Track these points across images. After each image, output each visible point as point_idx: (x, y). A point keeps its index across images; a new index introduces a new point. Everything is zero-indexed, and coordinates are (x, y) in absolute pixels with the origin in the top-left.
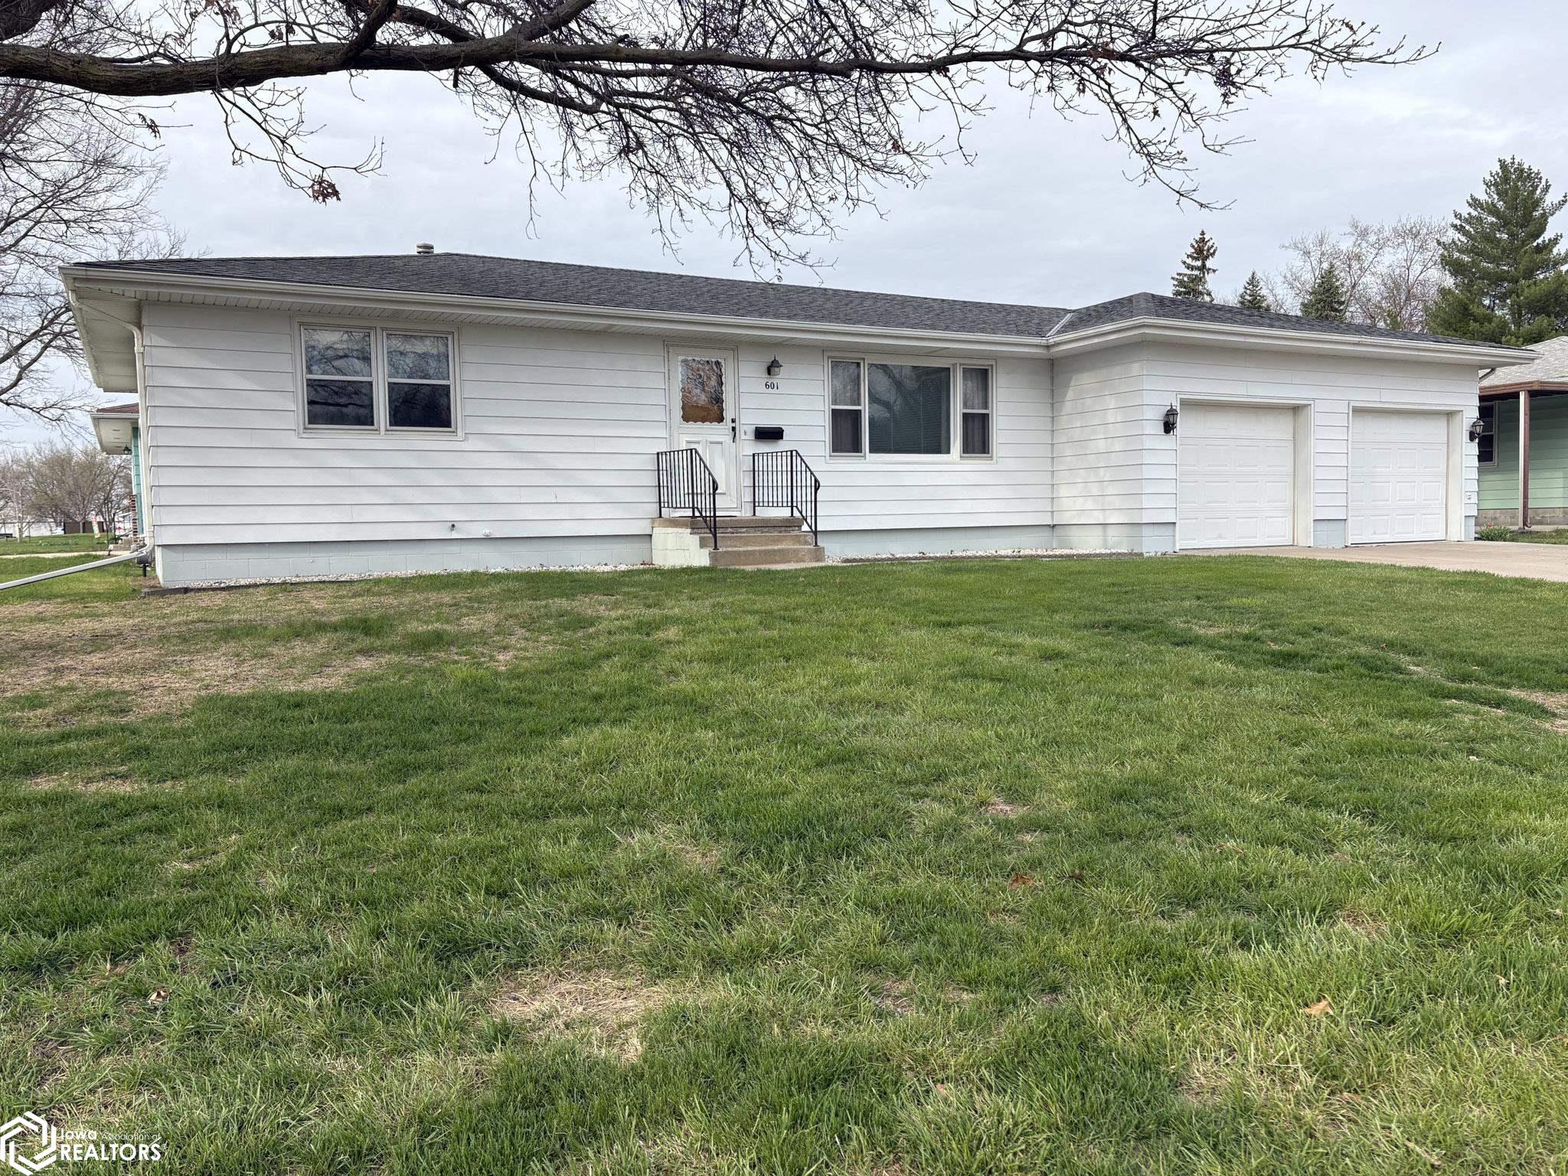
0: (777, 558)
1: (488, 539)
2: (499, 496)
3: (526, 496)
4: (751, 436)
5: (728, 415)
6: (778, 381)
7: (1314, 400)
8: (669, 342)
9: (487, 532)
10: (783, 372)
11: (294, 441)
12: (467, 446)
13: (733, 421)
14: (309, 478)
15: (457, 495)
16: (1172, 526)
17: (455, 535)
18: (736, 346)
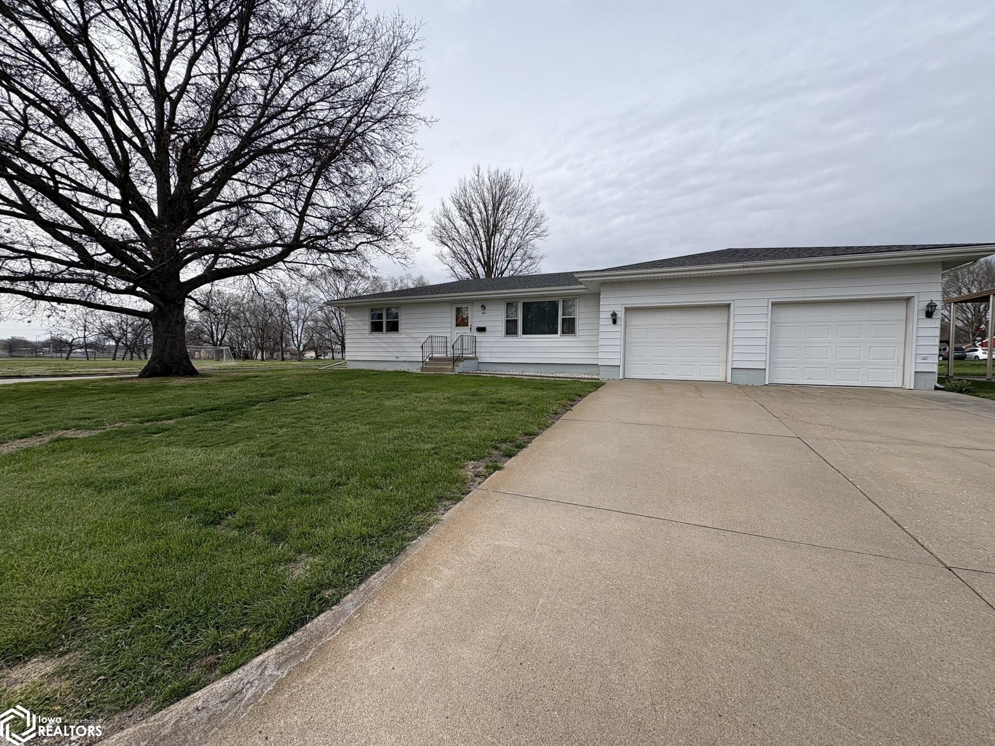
1: (405, 361)
2: (408, 350)
3: (414, 350)
4: (476, 330)
5: (469, 324)
6: (486, 311)
7: (733, 300)
8: (452, 302)
10: (487, 308)
11: (368, 336)
13: (471, 326)
14: (371, 345)
16: (618, 367)
17: (398, 360)
18: (472, 302)
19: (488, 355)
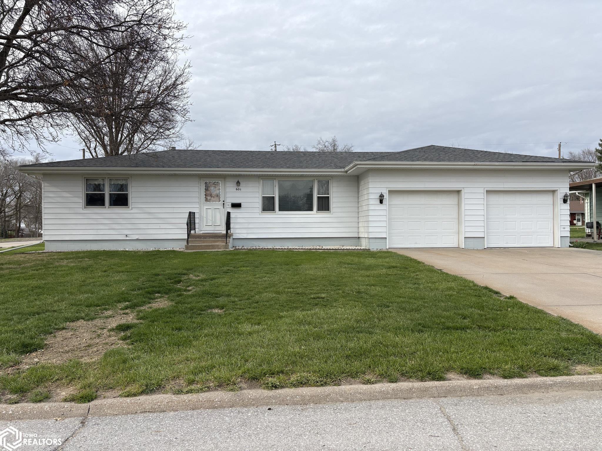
0: (211, 248)
1: (137, 240)
2: (142, 226)
3: (150, 226)
4: (230, 206)
5: (222, 199)
6: (241, 188)
7: (463, 188)
8: (201, 177)
9: (137, 237)
10: (242, 184)
11: (81, 211)
12: (132, 211)
13: (224, 201)
14: (86, 221)
15: (130, 226)
16: (385, 239)
17: (127, 238)
18: (224, 177)
19: (244, 231)
